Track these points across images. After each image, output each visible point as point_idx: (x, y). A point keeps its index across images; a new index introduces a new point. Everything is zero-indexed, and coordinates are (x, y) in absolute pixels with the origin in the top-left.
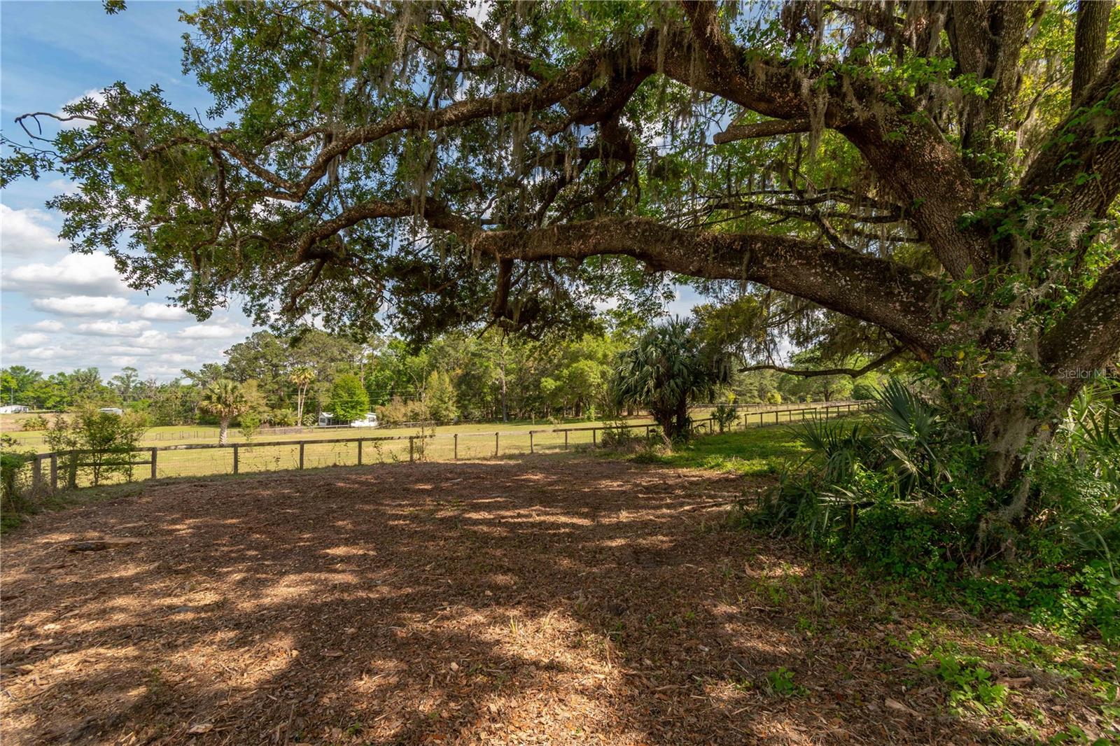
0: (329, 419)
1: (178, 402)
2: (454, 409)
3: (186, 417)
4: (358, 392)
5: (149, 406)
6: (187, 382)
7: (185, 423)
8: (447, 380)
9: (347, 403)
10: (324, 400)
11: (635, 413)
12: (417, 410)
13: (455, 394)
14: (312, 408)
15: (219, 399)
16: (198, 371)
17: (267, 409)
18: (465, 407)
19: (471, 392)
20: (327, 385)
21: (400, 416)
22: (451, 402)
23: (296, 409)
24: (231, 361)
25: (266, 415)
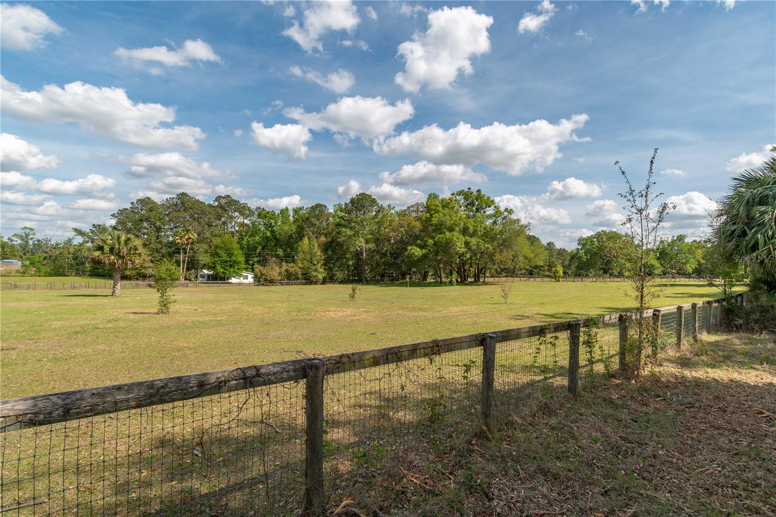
0: (209, 276)
1: (71, 256)
2: (322, 270)
3: (77, 270)
4: (236, 252)
5: (45, 259)
6: (79, 240)
7: (77, 274)
8: (316, 245)
9: (226, 262)
10: (204, 259)
11: (481, 280)
12: (291, 270)
13: (323, 258)
14: (193, 265)
15: (112, 250)
16: (88, 231)
17: (151, 265)
18: (331, 269)
19: (335, 257)
20: (205, 246)
21: (276, 275)
22: (319, 265)
23: (179, 266)
24: (117, 223)
25: (150, 270)
